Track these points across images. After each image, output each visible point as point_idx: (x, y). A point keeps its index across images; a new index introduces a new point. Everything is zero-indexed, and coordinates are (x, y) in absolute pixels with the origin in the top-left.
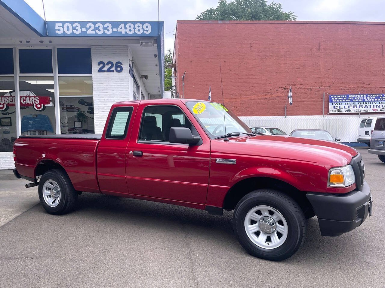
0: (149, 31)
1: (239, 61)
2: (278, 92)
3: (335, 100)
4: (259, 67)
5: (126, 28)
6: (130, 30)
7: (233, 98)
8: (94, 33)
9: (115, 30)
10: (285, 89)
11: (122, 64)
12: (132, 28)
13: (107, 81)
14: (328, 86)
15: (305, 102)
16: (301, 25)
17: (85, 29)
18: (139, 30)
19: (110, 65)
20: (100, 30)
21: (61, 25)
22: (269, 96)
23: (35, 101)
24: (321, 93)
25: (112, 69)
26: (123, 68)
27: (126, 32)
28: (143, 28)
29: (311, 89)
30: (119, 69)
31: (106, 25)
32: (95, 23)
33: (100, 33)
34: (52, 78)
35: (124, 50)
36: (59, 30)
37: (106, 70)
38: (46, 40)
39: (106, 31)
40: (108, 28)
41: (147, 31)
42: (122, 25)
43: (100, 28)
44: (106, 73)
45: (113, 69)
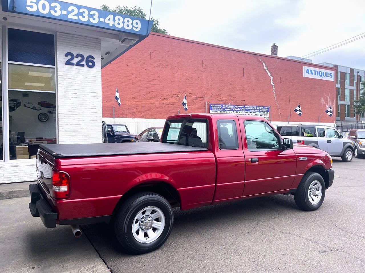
1: (140, 67)
2: (173, 98)
3: (214, 108)
4: (157, 74)
5: (114, 20)
6: (119, 24)
8: (77, 19)
9: (102, 20)
10: (178, 96)
11: (94, 59)
12: (121, 22)
13: (76, 76)
14: (209, 96)
15: (193, 109)
17: (66, 12)
18: (128, 26)
19: (80, 58)
20: (84, 17)
22: (165, 101)
24: (204, 102)
25: (82, 63)
26: (96, 64)
27: (114, 25)
28: (132, 24)
29: (197, 98)
30: (90, 64)
31: (92, 13)
32: (79, 7)
33: (85, 20)
35: (96, 43)
36: (32, 7)
37: (75, 64)
39: (91, 19)
40: (94, 17)
41: (137, 28)
42: (111, 16)
43: (86, 14)
44: (75, 66)
45: (84, 63)
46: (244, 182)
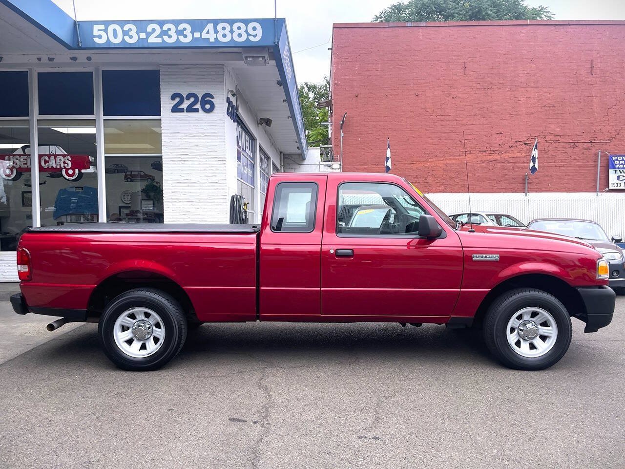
0: (257, 36)
1: (443, 94)
2: (513, 149)
3: (620, 164)
4: (478, 104)
5: (216, 32)
6: (224, 36)
7: (431, 160)
8: (161, 41)
9: (197, 35)
10: (525, 144)
11: (213, 98)
12: (227, 32)
13: (187, 128)
14: (607, 138)
15: (562, 168)
16: (557, 27)
17: (144, 34)
18: (240, 35)
19: (192, 100)
20: (170, 37)
21: (102, 27)
22: (495, 156)
23: (64, 163)
24: (593, 151)
25: (195, 107)
26: (216, 105)
27: (216, 39)
28: (246, 31)
29: (574, 145)
30: (208, 107)
31: (181, 27)
32: (161, 23)
33: (171, 40)
34: (92, 123)
35: (216, 73)
36: (100, 37)
37: (185, 109)
38: (82, 55)
39: (181, 38)
40: (185, 33)
41: (255, 36)
42: (210, 27)
43: (172, 32)
44: (185, 113)
45: (198, 106)
46: (319, 289)
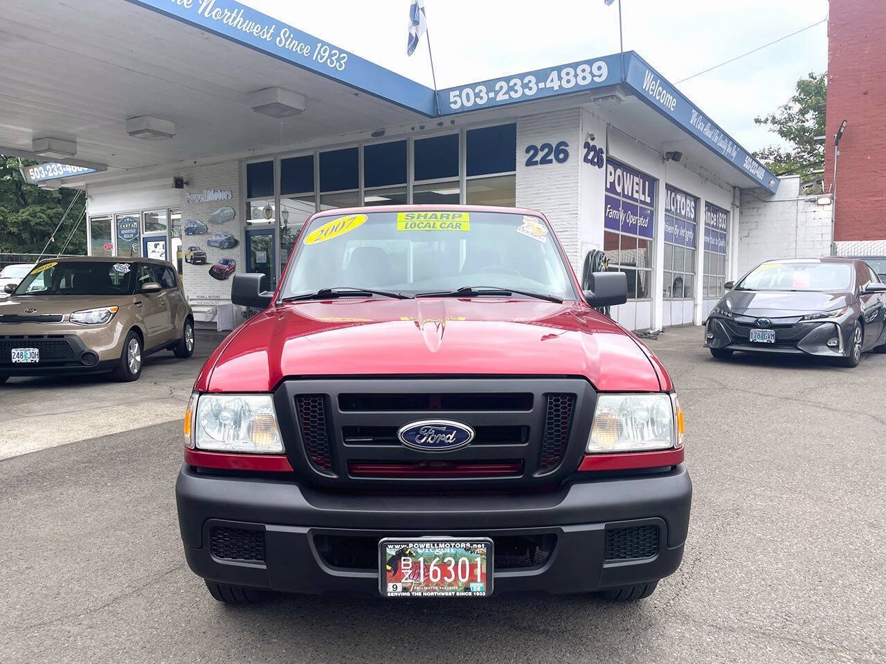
0: (602, 74)
5: (560, 78)
6: (568, 81)
8: (508, 98)
9: (541, 85)
11: (568, 146)
12: (571, 77)
13: (540, 182)
17: (493, 93)
18: (584, 78)
19: (546, 150)
20: (516, 91)
21: (457, 93)
25: (549, 158)
26: (570, 154)
27: (560, 86)
28: (591, 73)
30: (561, 156)
31: (526, 80)
32: (507, 79)
33: (517, 95)
34: (456, 184)
35: (571, 119)
36: (455, 102)
37: (539, 161)
38: (446, 121)
39: (527, 91)
40: (530, 85)
41: (600, 76)
42: (554, 74)
43: (518, 88)
44: (539, 166)
45: (552, 157)
